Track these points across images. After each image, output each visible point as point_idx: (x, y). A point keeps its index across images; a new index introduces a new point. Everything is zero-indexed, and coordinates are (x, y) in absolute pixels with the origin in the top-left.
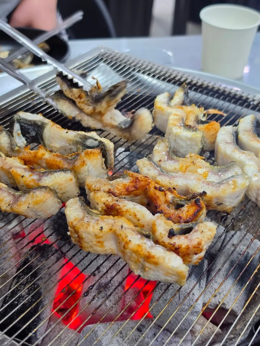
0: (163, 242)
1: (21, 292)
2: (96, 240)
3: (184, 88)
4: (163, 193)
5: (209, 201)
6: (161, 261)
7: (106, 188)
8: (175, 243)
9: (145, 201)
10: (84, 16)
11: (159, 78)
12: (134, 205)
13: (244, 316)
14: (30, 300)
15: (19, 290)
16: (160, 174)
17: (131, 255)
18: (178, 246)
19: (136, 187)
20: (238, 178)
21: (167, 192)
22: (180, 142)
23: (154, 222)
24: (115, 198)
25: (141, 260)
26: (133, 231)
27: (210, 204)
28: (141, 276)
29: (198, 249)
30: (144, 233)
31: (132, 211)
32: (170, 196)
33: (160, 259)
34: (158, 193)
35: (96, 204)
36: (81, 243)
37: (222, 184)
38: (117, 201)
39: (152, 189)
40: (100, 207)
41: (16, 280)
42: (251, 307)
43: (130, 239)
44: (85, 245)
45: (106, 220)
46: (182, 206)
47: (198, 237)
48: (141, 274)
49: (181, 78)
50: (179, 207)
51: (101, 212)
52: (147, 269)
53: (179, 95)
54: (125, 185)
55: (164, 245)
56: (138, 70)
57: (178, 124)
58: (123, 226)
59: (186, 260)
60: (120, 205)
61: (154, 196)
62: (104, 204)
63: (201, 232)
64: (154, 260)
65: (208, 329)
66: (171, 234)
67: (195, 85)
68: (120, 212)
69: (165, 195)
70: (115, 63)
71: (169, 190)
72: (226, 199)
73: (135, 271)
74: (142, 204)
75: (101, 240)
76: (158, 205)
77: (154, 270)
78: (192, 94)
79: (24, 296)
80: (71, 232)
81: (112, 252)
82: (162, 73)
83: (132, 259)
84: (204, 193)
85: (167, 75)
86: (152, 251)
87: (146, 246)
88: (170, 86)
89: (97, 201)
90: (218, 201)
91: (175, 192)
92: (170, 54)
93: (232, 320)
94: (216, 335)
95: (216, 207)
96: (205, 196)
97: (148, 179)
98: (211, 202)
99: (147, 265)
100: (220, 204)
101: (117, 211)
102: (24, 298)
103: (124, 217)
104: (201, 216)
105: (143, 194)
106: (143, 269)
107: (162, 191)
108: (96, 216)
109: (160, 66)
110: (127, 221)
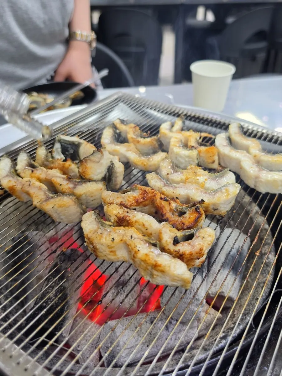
0: (169, 249)
1: (49, 294)
2: (109, 250)
3: (182, 118)
4: (168, 202)
5: (207, 207)
6: (167, 269)
7: (119, 201)
8: (179, 250)
9: (153, 210)
10: (109, 73)
11: (162, 112)
12: (143, 215)
13: (239, 301)
14: (57, 302)
15: (48, 292)
16: (165, 185)
17: (140, 263)
18: (183, 252)
19: (144, 199)
20: (229, 186)
21: (171, 201)
22: (180, 159)
23: (160, 231)
24: (126, 210)
25: (149, 268)
26: (142, 240)
27: (208, 210)
28: (150, 282)
29: (200, 254)
30: (152, 242)
31: (141, 221)
32: (174, 205)
33: (166, 267)
34: (164, 203)
35: (109, 216)
36: (96, 253)
37: (217, 192)
38: (128, 212)
39: (158, 200)
40: (113, 218)
41: (46, 283)
42: (244, 293)
43: (138, 249)
44: (99, 254)
45: (117, 231)
46: (185, 213)
47: (200, 243)
48: (151, 280)
49: (179, 111)
50: (182, 214)
51: (113, 223)
52: (155, 276)
53: (179, 123)
54: (135, 197)
55: (169, 252)
56: (147, 106)
57: (178, 145)
58: (133, 236)
59: (190, 264)
60: (129, 217)
61: (160, 206)
62: (116, 216)
63: (202, 237)
64: (160, 268)
65: (210, 315)
66: (176, 242)
67: (190, 116)
68: (130, 223)
69: (170, 204)
70: (130, 103)
71: (173, 199)
72: (221, 206)
73: (145, 277)
74: (150, 214)
75: (113, 249)
76: (164, 213)
77: (161, 277)
78: (188, 123)
79: (52, 297)
80: (87, 243)
81: (124, 259)
82: (165, 108)
83: (142, 267)
84: (202, 201)
85: (169, 110)
86: (159, 259)
87: (154, 254)
88: (171, 117)
89: (110, 214)
90: (214, 207)
91: (178, 201)
92: (171, 97)
93: (230, 305)
94: (217, 319)
95: (212, 212)
96: (203, 203)
97: (154, 191)
98: (208, 208)
99: (155, 272)
100: (216, 210)
101: (127, 222)
102: (51, 300)
103: (134, 227)
104: (201, 221)
105: (151, 204)
106: (152, 275)
107: (167, 201)
108: (109, 228)
109: (163, 104)
110: (136, 231)
